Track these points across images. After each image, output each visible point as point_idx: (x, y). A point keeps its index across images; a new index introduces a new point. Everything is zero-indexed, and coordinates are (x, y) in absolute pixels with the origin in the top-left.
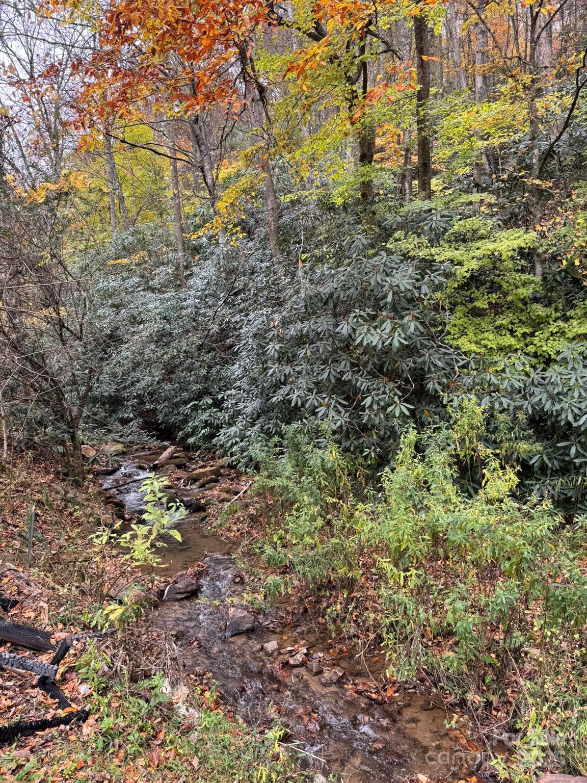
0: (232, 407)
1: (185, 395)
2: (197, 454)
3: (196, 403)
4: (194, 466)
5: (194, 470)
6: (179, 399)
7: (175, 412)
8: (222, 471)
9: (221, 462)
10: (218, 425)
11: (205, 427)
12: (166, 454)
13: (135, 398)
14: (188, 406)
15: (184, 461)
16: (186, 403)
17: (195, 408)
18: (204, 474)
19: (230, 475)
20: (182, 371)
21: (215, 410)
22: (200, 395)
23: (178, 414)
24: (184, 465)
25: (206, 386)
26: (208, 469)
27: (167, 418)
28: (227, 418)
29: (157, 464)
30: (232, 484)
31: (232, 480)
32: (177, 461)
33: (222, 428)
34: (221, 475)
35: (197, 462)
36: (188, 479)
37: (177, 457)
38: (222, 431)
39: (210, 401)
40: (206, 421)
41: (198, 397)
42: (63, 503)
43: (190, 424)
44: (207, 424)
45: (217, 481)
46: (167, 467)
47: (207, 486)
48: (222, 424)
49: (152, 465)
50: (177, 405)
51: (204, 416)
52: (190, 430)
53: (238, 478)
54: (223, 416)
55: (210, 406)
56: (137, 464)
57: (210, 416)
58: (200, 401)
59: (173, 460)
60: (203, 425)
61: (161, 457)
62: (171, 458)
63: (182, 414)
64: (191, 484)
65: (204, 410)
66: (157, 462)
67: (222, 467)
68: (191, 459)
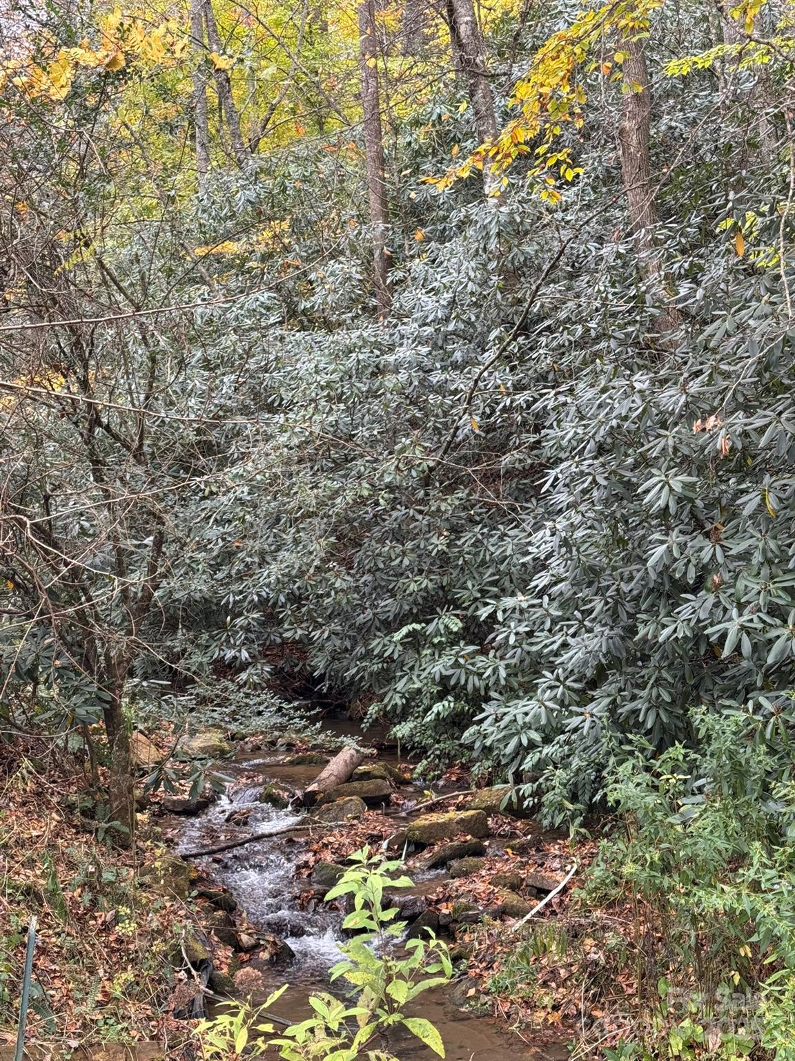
0: (519, 644)
1: (388, 605)
2: (420, 768)
3: (417, 627)
4: (411, 804)
5: (414, 814)
6: (369, 613)
7: (360, 650)
8: (490, 822)
9: (486, 796)
10: (476, 689)
11: (441, 697)
12: (336, 766)
13: (254, 607)
14: (397, 636)
15: (386, 786)
16: (389, 626)
17: (415, 642)
18: (442, 830)
19: (513, 835)
20: (381, 541)
21: (471, 648)
22: (427, 608)
23: (368, 655)
24: (386, 798)
25: (445, 580)
26: (453, 815)
27: (336, 665)
28: (503, 673)
29: (314, 793)
30: (523, 865)
31: (522, 850)
32: (368, 786)
33: (488, 699)
34: (489, 835)
35: (419, 792)
36: (401, 840)
37: (366, 776)
38: (489, 709)
39: (456, 625)
40: (444, 679)
41: (421, 611)
42: (88, 896)
43: (400, 685)
44: (445, 688)
45: (479, 852)
46: (340, 801)
47: (455, 864)
48: (487, 688)
49: (299, 793)
50: (365, 632)
51: (441, 667)
52: (398, 700)
53: (537, 845)
54: (494, 667)
55: (454, 639)
56: (260, 790)
57: (456, 665)
58: (428, 622)
59: (356, 784)
60: (435, 689)
61: (324, 774)
62: (350, 777)
63: (380, 656)
64: (408, 856)
65: (440, 647)
66: (313, 787)
67: (491, 810)
68: (401, 783)
